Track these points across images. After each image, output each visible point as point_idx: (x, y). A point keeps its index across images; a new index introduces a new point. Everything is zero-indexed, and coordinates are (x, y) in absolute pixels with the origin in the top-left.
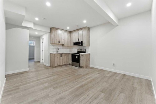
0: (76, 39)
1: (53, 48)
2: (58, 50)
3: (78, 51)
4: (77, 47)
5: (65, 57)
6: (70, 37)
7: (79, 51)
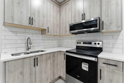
0: (75, 16)
1: (16, 38)
2: (29, 45)
3: (79, 45)
4: (74, 36)
5: (49, 62)
6: (58, 15)
7: (82, 45)
